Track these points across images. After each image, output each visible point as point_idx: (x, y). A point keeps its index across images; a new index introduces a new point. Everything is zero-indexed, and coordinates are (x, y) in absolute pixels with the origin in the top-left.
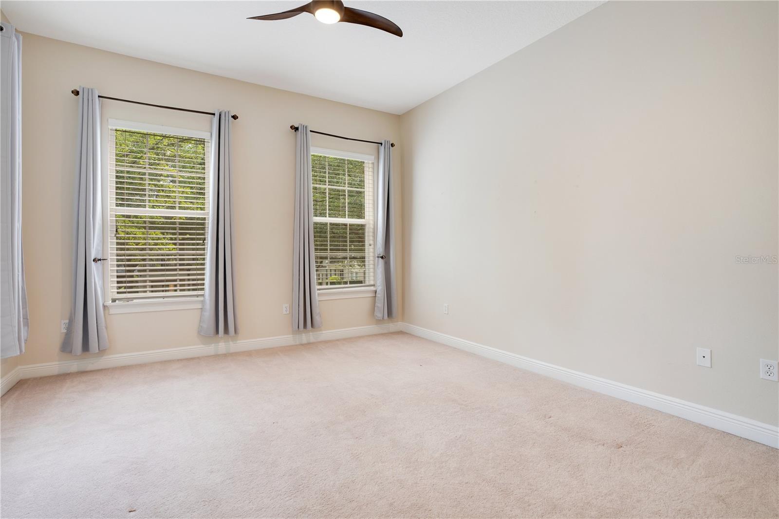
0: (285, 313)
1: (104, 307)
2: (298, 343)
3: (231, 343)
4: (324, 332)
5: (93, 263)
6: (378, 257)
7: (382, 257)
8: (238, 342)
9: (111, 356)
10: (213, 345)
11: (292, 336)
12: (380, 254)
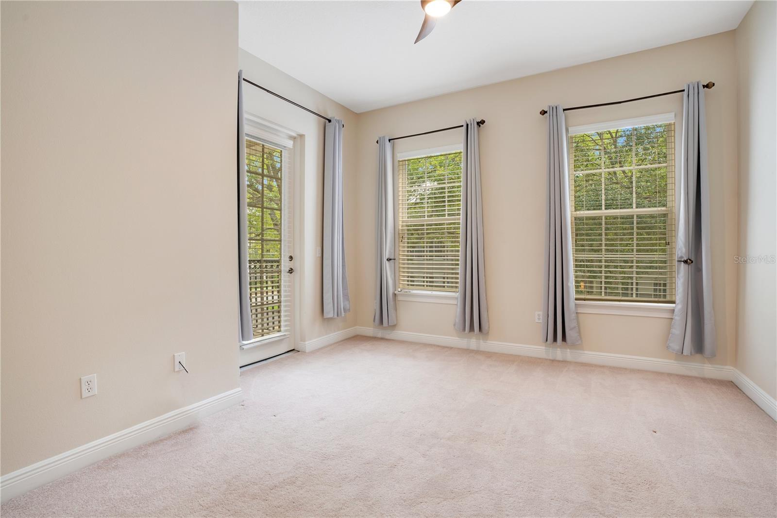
0: (537, 321)
1: (395, 295)
2: (551, 358)
3: (481, 341)
4: (586, 352)
5: (387, 262)
6: (678, 261)
7: (686, 262)
8: (488, 342)
9: (400, 332)
10: (466, 339)
11: (544, 348)
12: (682, 257)
